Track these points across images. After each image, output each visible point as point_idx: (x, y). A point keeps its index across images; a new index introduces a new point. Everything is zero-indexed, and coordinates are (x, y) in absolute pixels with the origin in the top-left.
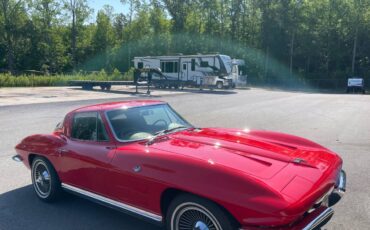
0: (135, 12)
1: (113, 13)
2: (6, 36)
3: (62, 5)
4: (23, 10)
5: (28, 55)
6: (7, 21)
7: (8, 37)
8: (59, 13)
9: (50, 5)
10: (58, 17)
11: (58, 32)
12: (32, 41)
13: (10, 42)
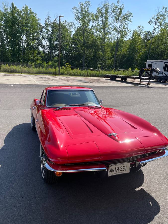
0: (157, 29)
1: (143, 31)
2: (83, 48)
3: (113, 28)
4: (93, 33)
5: (91, 59)
6: (84, 40)
7: (84, 49)
8: (111, 33)
9: (106, 29)
10: (110, 36)
11: (109, 45)
12: (95, 51)
13: (84, 52)
